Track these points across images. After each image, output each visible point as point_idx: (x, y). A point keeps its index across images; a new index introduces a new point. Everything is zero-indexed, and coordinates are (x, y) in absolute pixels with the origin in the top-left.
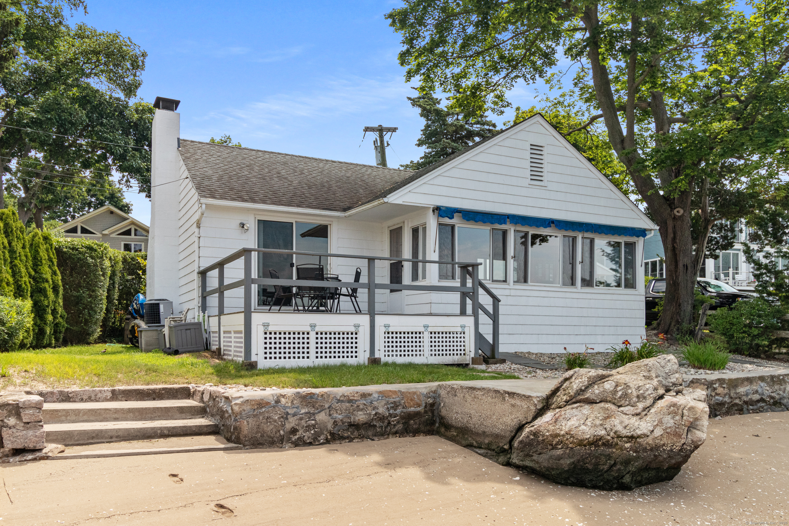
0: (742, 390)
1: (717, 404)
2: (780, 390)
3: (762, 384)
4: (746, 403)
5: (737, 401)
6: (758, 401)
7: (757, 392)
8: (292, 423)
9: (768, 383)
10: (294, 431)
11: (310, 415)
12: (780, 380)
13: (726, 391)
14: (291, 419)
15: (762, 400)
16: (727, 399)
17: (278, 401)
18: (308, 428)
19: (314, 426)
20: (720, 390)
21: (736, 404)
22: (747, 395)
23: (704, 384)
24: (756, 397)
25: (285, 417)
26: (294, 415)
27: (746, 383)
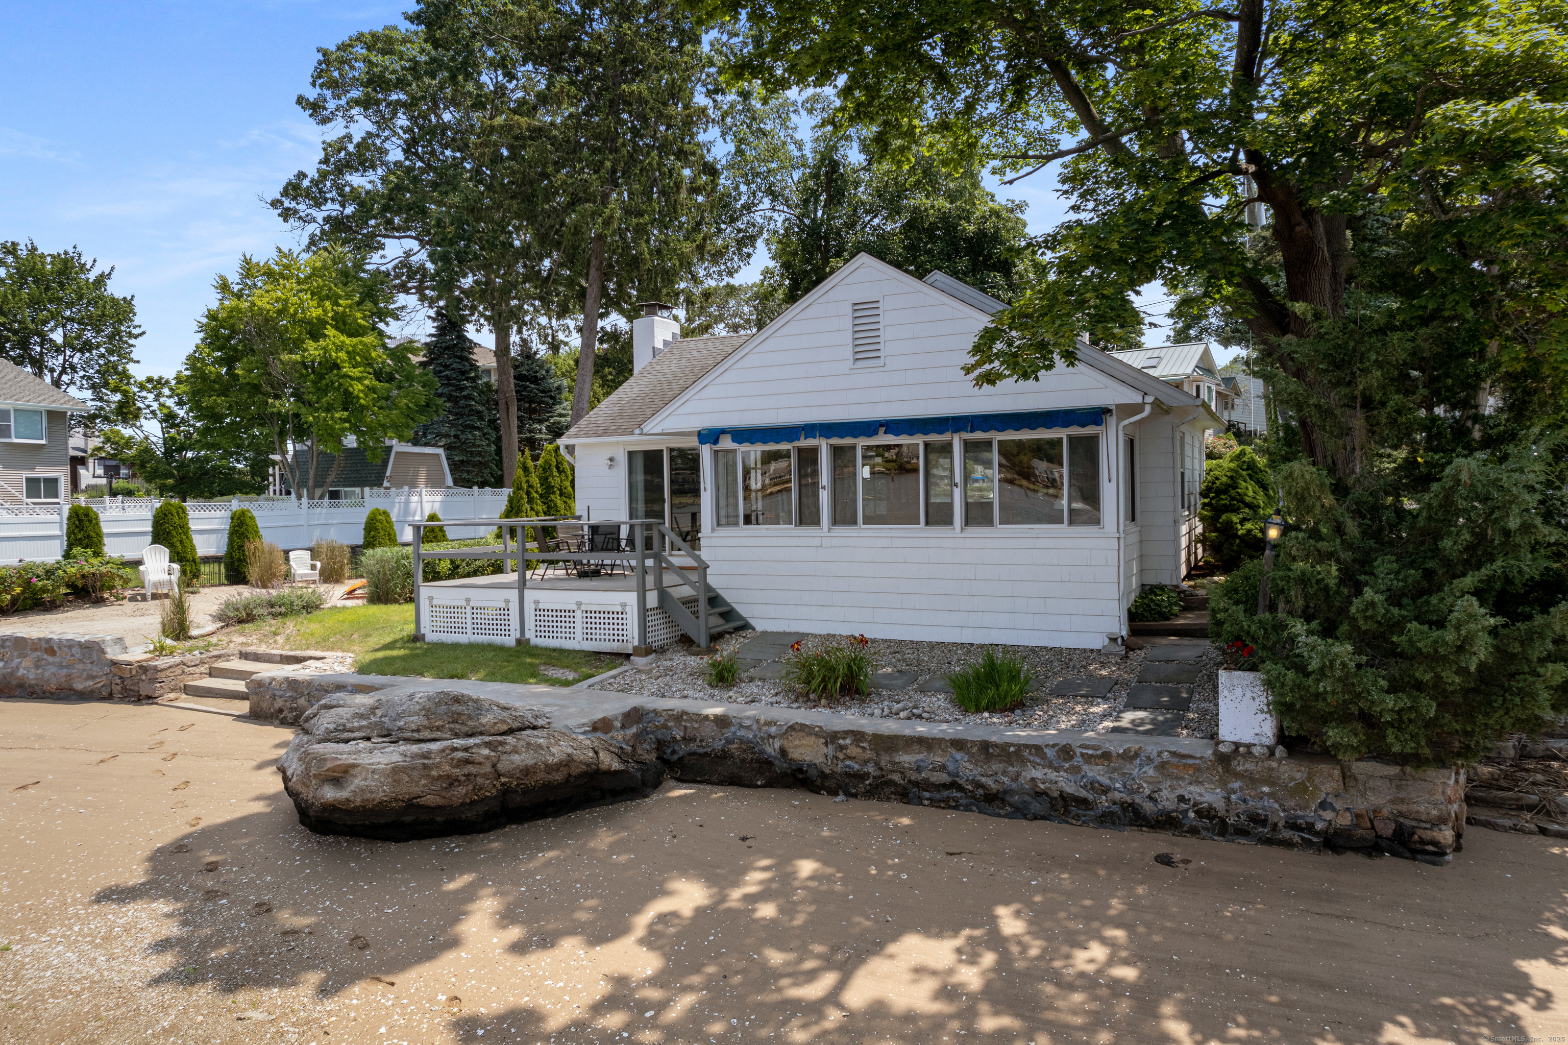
0: (906, 759)
1: (847, 774)
2: (1005, 773)
3: (958, 756)
4: (917, 784)
5: (896, 777)
6: (945, 786)
7: (943, 768)
8: (279, 703)
9: (972, 755)
10: (281, 711)
11: (294, 699)
12: (1009, 755)
13: (869, 754)
14: (279, 700)
15: (954, 785)
16: (870, 769)
17: (270, 683)
18: (292, 709)
19: (296, 709)
20: (853, 751)
21: (891, 783)
22: (919, 769)
23: (817, 735)
24: (943, 778)
25: (274, 697)
26: (281, 697)
27: (916, 747)
